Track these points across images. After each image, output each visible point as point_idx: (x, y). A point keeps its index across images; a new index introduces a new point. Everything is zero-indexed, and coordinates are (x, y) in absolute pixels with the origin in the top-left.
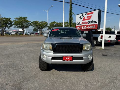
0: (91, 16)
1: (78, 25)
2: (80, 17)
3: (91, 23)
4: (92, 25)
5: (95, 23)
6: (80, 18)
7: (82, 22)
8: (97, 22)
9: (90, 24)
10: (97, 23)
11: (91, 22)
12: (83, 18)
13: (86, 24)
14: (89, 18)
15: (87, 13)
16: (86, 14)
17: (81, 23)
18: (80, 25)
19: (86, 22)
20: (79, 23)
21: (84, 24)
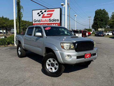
1: (36, 23)
2: (38, 13)
3: (53, 21)
4: (53, 24)
5: (57, 22)
7: (42, 20)
8: (59, 20)
9: (51, 22)
10: (59, 22)
11: (52, 21)
12: (42, 15)
13: (47, 22)
15: (47, 10)
17: (40, 20)
18: (39, 23)
19: (46, 20)
20: (37, 21)
21: (45, 22)
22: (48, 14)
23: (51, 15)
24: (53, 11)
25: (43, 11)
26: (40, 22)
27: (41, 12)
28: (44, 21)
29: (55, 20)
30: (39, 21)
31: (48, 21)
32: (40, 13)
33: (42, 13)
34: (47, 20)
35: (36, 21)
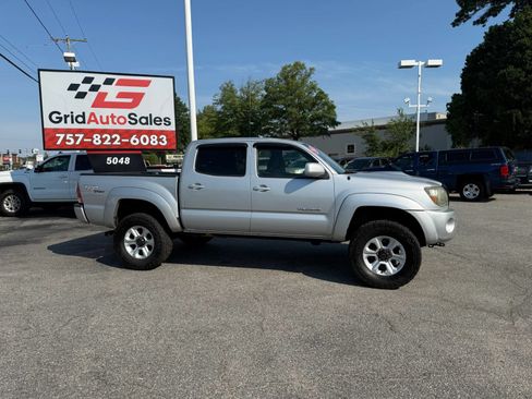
0: (141, 96)
1: (62, 126)
2: (73, 87)
3: (147, 123)
4: (149, 133)
5: (163, 127)
6: (75, 93)
7: (92, 114)
8: (173, 121)
9: (138, 127)
10: (172, 128)
11: (144, 121)
12: (92, 96)
13: (118, 127)
14: (130, 100)
15: (117, 78)
16: (109, 82)
17: (83, 116)
18: (77, 126)
19: (113, 116)
20: (66, 117)
21: (107, 123)
22: (121, 95)
23: (137, 98)
24: (146, 84)
25: (99, 79)
26: (84, 122)
27: (87, 80)
28: (105, 120)
29: (157, 121)
30: (80, 119)
31: (122, 120)
32: (84, 88)
33: (95, 88)
34: (117, 115)
35: (61, 118)
